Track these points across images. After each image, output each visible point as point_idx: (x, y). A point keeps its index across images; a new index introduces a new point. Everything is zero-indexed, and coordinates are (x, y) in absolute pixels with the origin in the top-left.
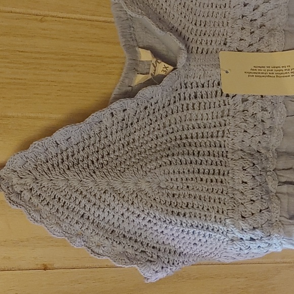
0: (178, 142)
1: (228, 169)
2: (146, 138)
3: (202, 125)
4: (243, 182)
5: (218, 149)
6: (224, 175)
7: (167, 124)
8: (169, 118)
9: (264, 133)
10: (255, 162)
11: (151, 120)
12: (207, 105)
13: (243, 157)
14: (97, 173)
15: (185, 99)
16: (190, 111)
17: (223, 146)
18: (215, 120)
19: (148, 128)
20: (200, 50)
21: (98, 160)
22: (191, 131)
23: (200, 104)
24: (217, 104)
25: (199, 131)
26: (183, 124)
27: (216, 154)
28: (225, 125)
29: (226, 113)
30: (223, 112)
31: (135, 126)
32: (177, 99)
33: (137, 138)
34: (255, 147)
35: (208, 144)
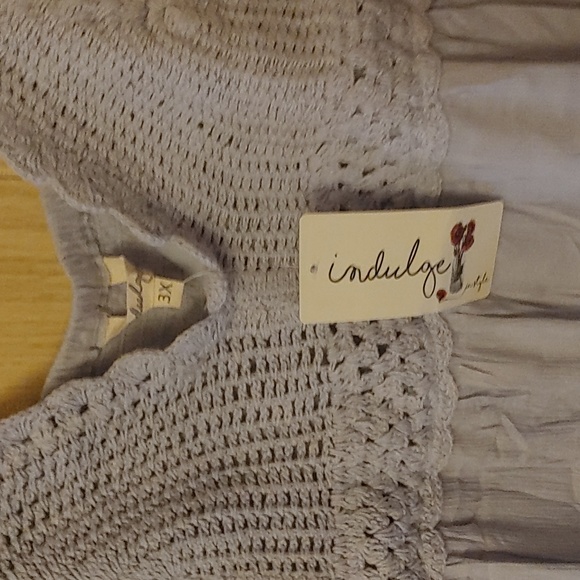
0: (215, 475)
1: (332, 534)
2: (138, 472)
3: (270, 432)
4: (367, 565)
5: (308, 486)
6: (322, 549)
7: (189, 434)
8: (191, 420)
9: (412, 443)
10: (394, 514)
11: (148, 428)
12: (281, 387)
13: (368, 503)
14: (19, 567)
15: (228, 375)
16: (242, 403)
17: (320, 477)
18: (299, 417)
19: (142, 447)
20: (252, 263)
21: (20, 532)
22: (244, 448)
23: (263, 384)
24: (302, 382)
25: (265, 447)
26: (226, 431)
27: (305, 500)
28: (324, 427)
29: (323, 401)
30: (317, 399)
31: (111, 445)
32: (210, 377)
33: (115, 473)
34: (392, 474)
35: (285, 474)
